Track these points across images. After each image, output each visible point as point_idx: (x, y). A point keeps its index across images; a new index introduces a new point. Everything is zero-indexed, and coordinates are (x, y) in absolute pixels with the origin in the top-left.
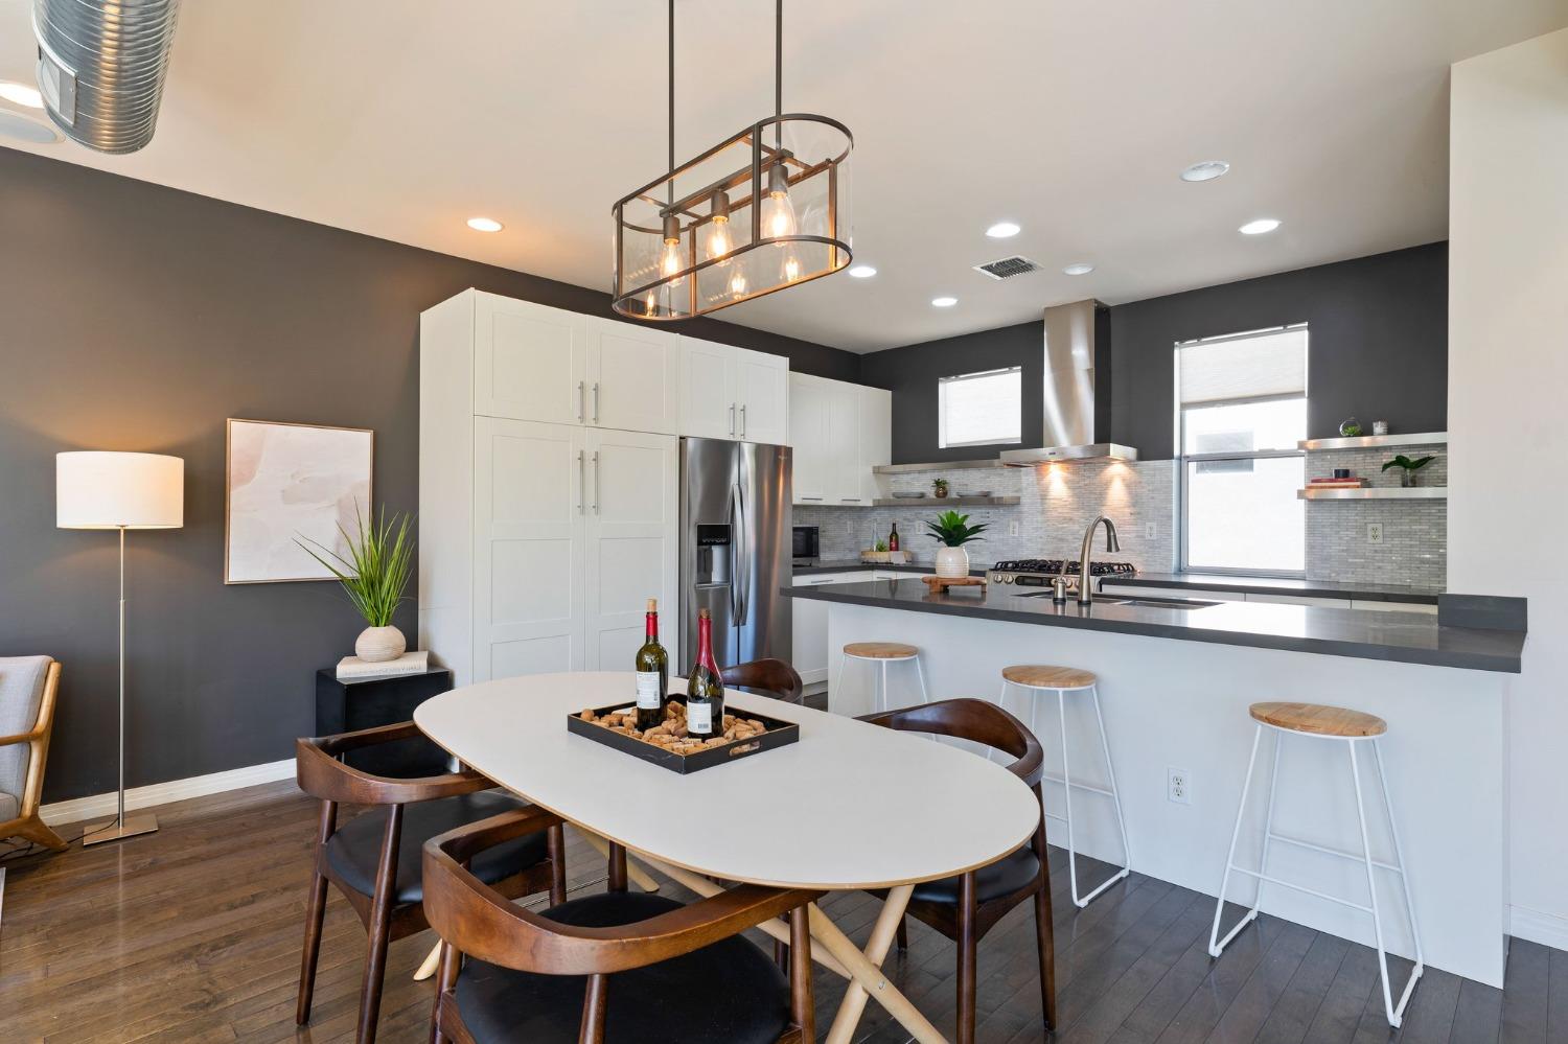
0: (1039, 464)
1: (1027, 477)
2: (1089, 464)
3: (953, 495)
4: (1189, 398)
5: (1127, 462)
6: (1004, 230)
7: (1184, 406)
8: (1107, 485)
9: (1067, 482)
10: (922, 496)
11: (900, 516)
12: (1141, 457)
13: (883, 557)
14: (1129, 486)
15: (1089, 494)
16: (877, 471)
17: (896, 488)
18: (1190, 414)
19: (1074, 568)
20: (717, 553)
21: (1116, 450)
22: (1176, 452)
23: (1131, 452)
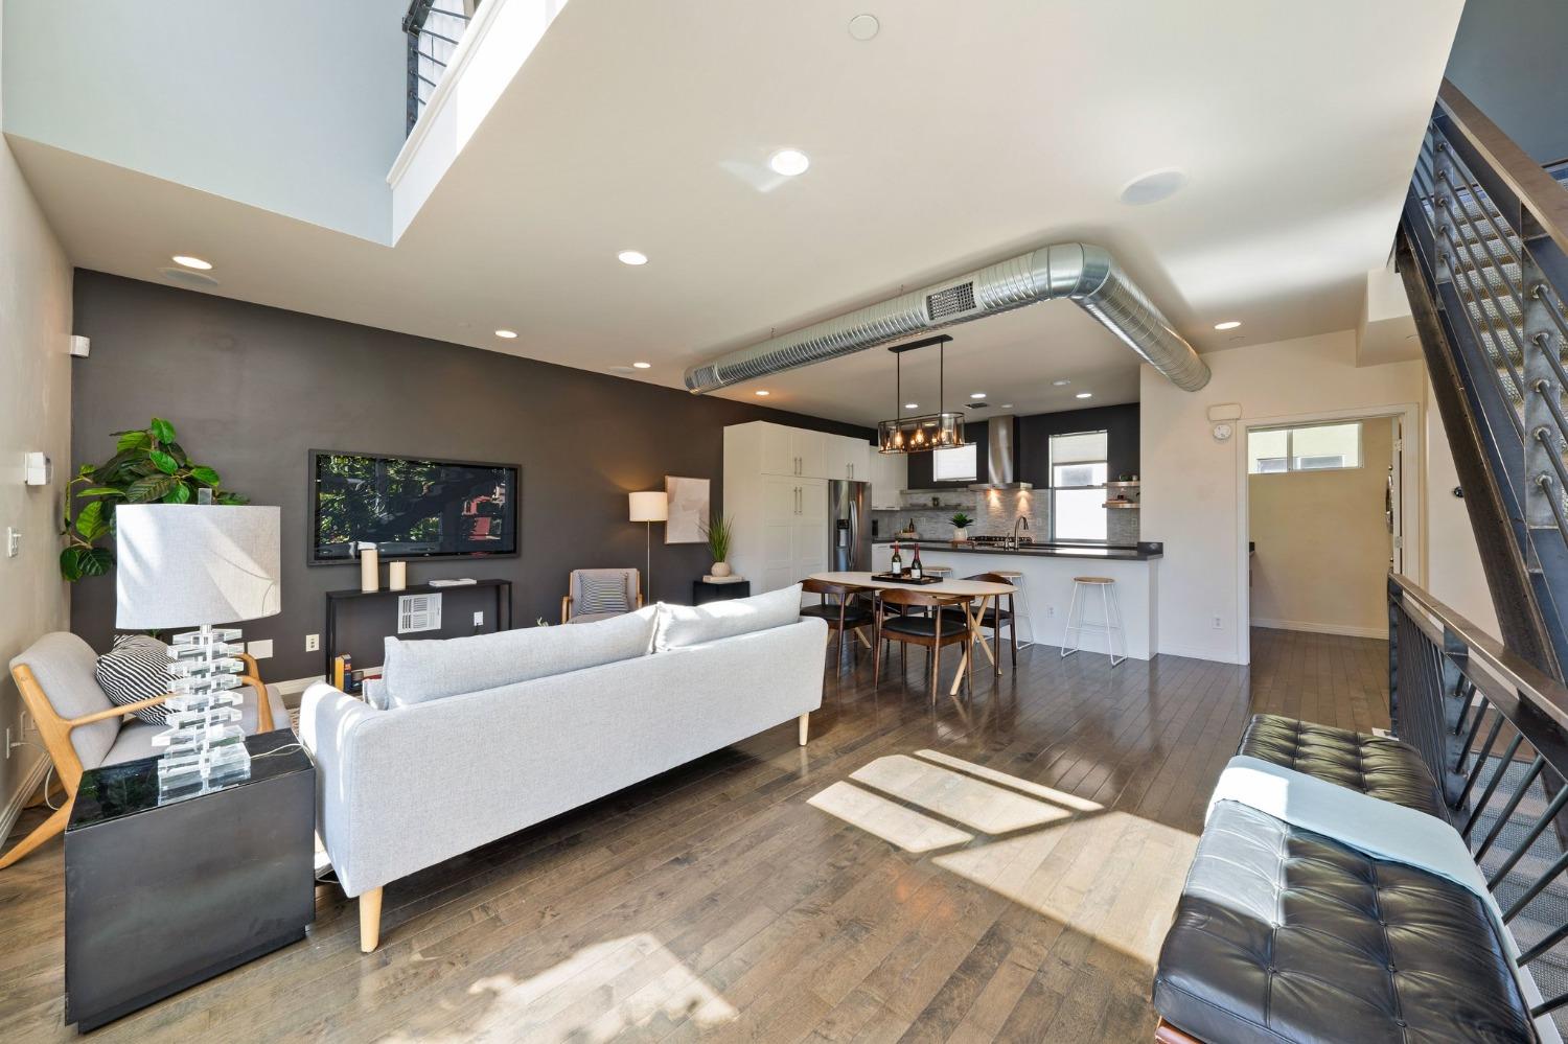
0: (986, 491)
1: (980, 496)
2: (1010, 490)
3: (942, 504)
4: (1055, 461)
5: (1027, 489)
6: (979, 396)
7: (1054, 465)
8: (1018, 500)
9: (999, 499)
10: (925, 505)
11: (913, 515)
12: (1034, 488)
13: (907, 535)
14: (1028, 501)
15: (1010, 505)
16: (902, 492)
17: (910, 502)
18: (1056, 468)
19: (1004, 539)
20: (843, 533)
21: (1023, 485)
22: (1050, 486)
23: (1030, 485)
